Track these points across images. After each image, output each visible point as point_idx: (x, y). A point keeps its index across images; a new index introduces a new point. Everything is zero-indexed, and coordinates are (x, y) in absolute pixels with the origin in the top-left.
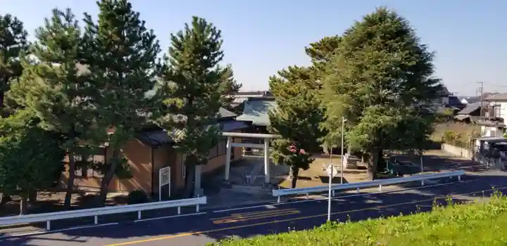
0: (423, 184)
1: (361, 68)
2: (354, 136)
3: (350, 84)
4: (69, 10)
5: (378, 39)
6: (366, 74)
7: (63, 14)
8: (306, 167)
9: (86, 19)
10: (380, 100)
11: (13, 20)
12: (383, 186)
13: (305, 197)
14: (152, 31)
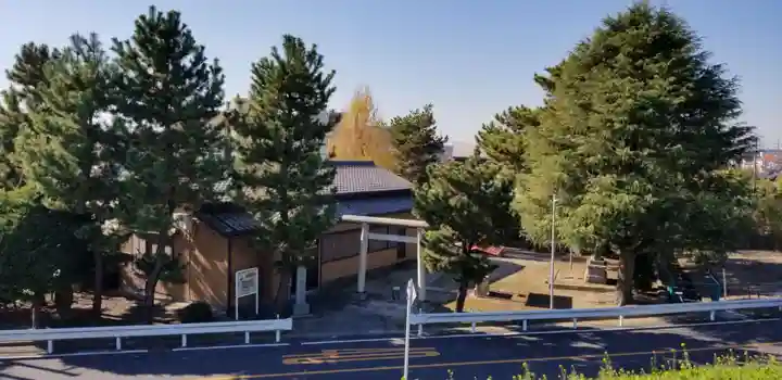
0: (712, 318)
4: (93, 35)
7: (85, 42)
9: (116, 47)
11: (50, 52)
12: (626, 317)
13: (470, 329)
14: (216, 60)
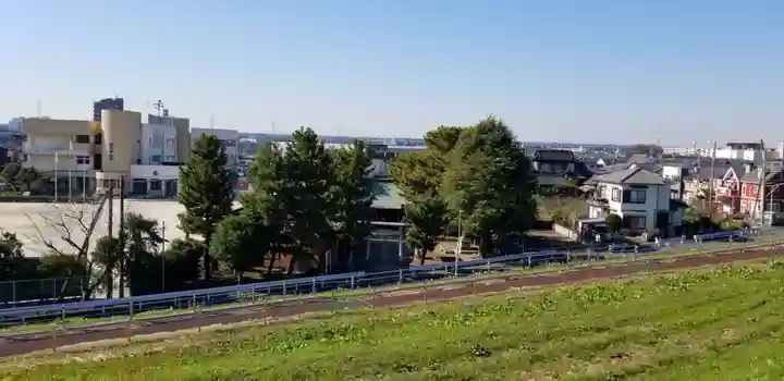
1: (474, 170)
2: (468, 224)
3: (466, 183)
5: (487, 147)
6: (477, 175)
8: (432, 249)
10: (486, 197)
